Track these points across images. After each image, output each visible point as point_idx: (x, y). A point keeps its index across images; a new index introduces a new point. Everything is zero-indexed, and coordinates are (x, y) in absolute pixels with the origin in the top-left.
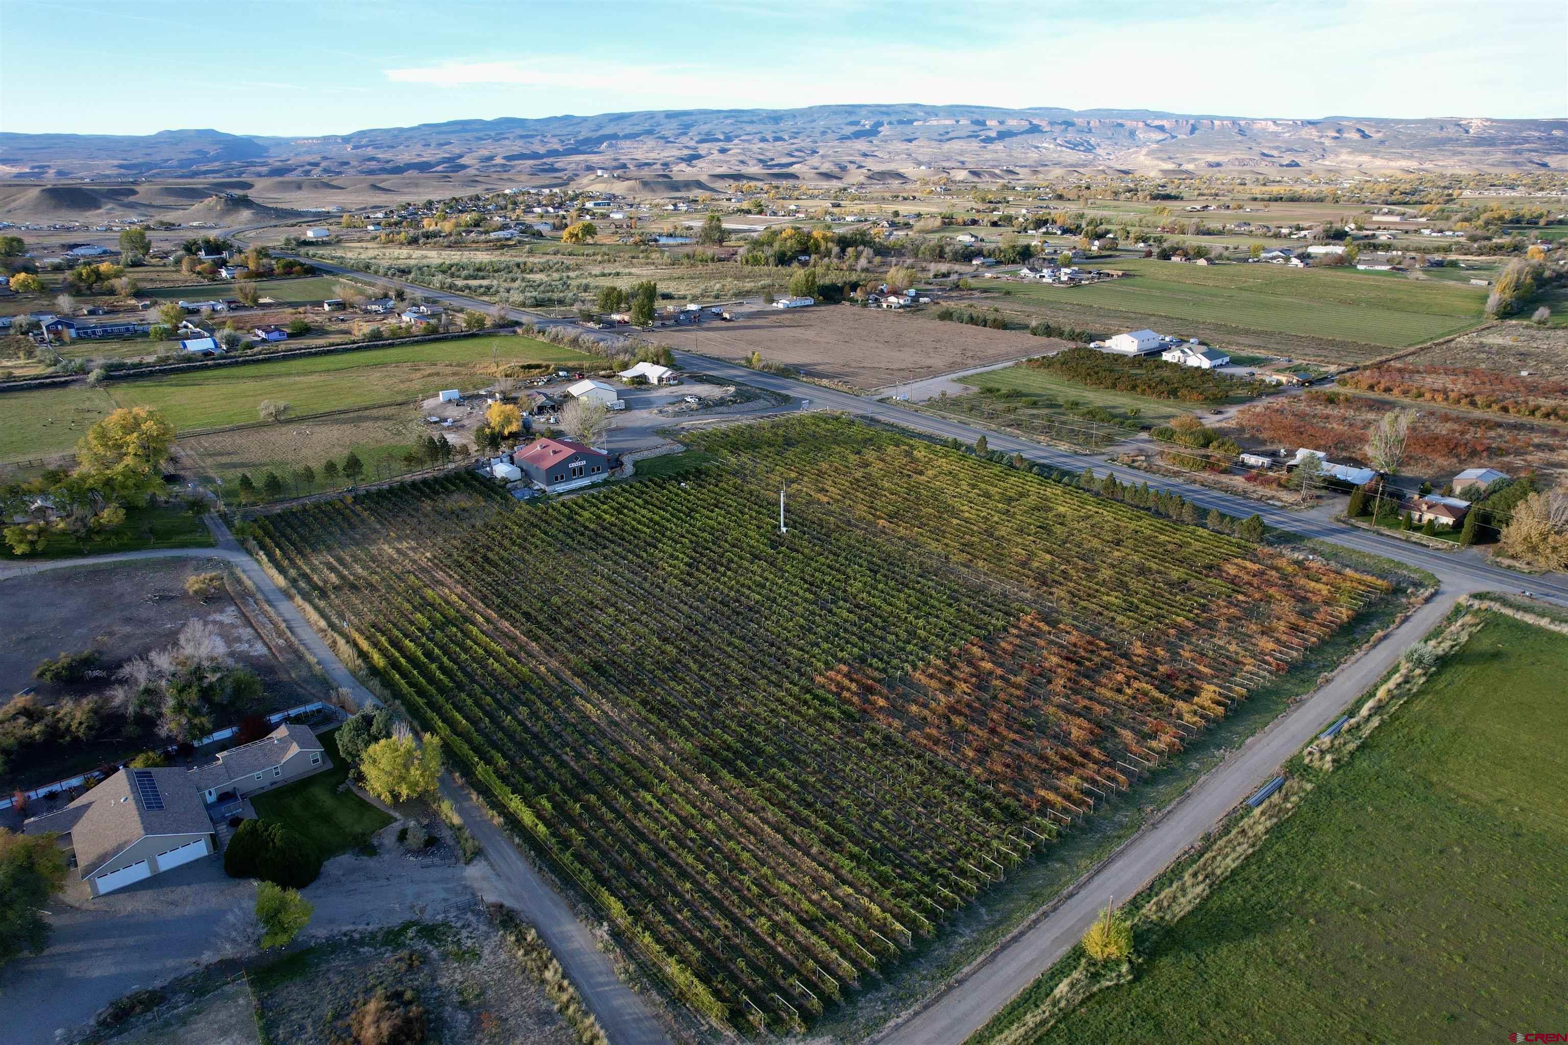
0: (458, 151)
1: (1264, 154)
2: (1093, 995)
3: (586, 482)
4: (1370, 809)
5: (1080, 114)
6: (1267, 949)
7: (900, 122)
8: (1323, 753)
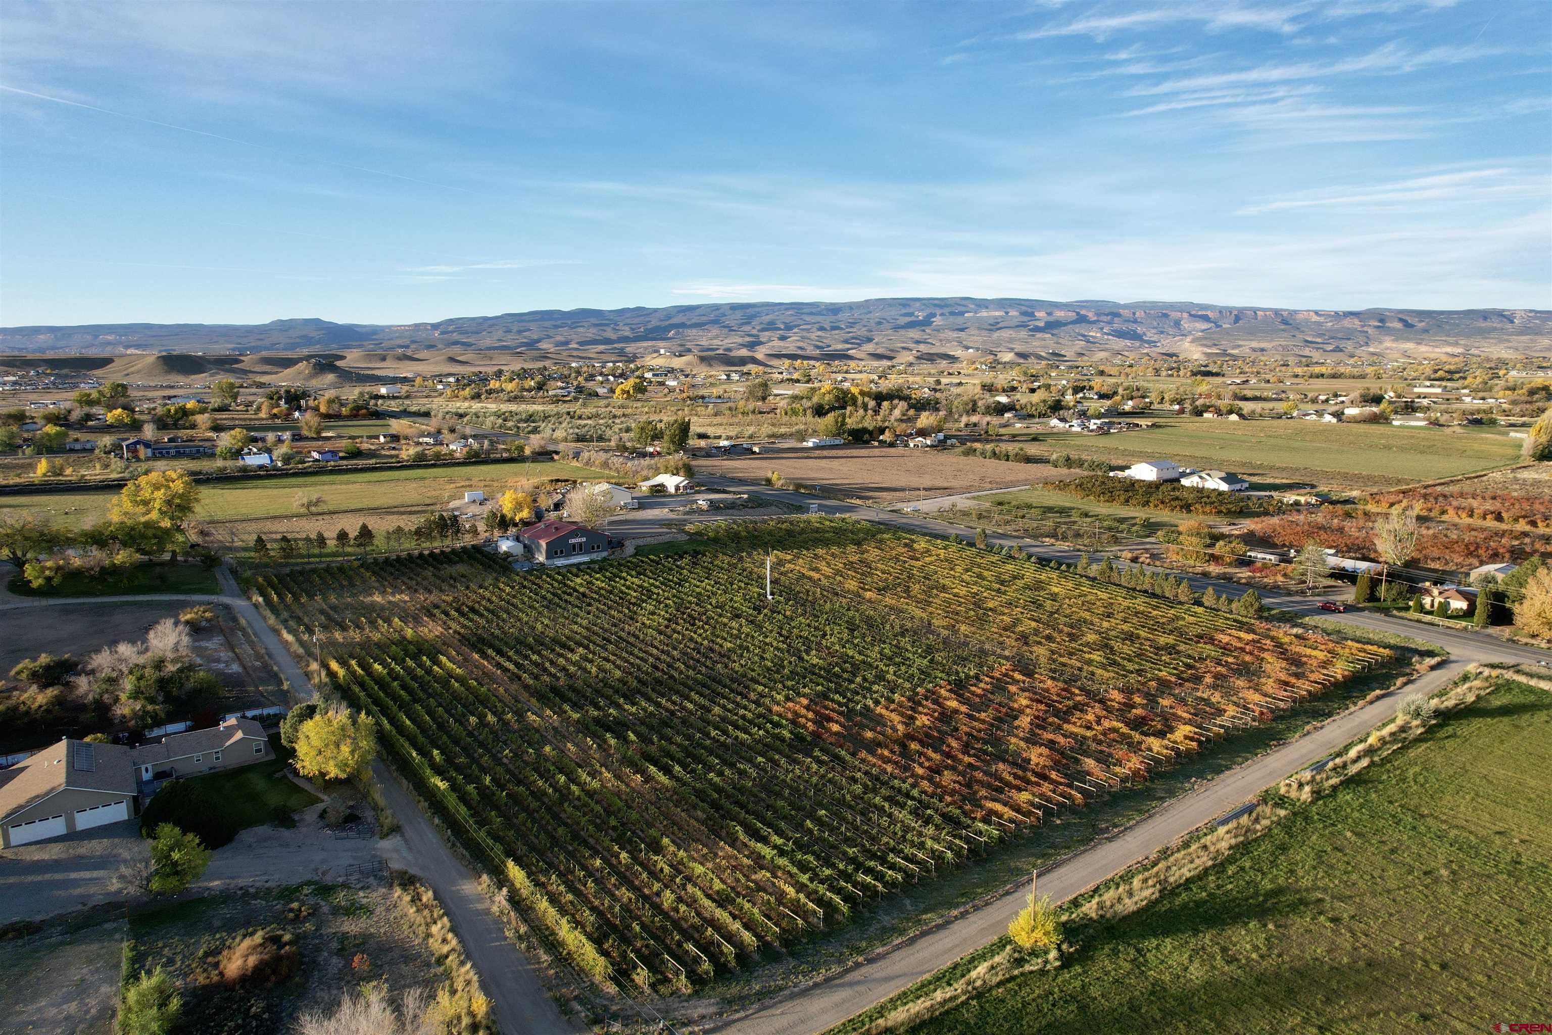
0: (535, 337)
1: (1307, 341)
2: (1013, 978)
3: (585, 558)
4: (1349, 834)
5: (1125, 306)
6: (1216, 949)
7: (952, 313)
8: (1301, 785)
